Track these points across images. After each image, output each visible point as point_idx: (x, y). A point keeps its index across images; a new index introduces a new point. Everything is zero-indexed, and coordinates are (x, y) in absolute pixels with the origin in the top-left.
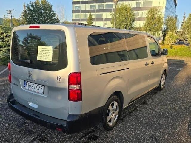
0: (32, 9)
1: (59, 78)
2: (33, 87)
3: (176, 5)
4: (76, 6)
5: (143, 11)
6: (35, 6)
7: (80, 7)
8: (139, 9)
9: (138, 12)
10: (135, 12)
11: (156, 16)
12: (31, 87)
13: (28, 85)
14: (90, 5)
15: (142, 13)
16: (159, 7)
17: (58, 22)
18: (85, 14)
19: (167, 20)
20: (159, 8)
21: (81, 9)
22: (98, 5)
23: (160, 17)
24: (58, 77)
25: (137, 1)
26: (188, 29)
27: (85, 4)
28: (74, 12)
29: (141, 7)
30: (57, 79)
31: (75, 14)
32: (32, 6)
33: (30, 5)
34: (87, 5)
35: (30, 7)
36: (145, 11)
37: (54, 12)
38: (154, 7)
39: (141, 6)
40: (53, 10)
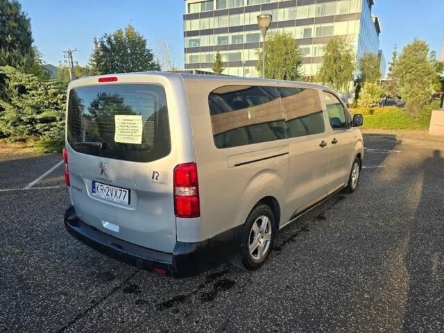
0: (109, 47)
1: (156, 175)
2: (109, 193)
3: (378, 31)
4: (190, 40)
5: (317, 46)
6: (114, 42)
7: (198, 41)
8: (309, 41)
9: (308, 46)
10: (301, 47)
11: (342, 54)
12: (105, 194)
13: (99, 188)
14: (218, 38)
15: (316, 48)
16: (346, 36)
17: (158, 69)
18: (207, 53)
19: (362, 61)
20: (347, 38)
21: (201, 45)
22: (233, 37)
23: (348, 55)
24: (154, 172)
25: (306, 27)
26: (402, 77)
27: (208, 36)
28: (187, 50)
29: (312, 37)
30: (153, 178)
31: (190, 54)
32: (109, 41)
33: (105, 40)
34: (212, 36)
35: (106, 44)
36: (321, 45)
37: (151, 52)
38: (338, 36)
39: (313, 35)
40: (147, 47)
